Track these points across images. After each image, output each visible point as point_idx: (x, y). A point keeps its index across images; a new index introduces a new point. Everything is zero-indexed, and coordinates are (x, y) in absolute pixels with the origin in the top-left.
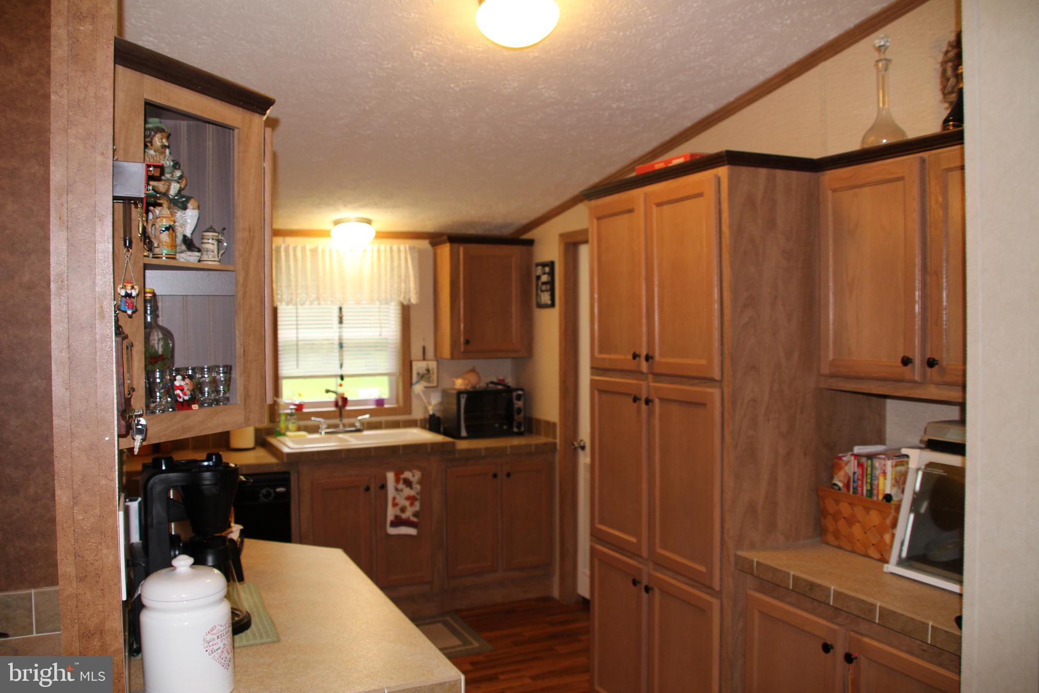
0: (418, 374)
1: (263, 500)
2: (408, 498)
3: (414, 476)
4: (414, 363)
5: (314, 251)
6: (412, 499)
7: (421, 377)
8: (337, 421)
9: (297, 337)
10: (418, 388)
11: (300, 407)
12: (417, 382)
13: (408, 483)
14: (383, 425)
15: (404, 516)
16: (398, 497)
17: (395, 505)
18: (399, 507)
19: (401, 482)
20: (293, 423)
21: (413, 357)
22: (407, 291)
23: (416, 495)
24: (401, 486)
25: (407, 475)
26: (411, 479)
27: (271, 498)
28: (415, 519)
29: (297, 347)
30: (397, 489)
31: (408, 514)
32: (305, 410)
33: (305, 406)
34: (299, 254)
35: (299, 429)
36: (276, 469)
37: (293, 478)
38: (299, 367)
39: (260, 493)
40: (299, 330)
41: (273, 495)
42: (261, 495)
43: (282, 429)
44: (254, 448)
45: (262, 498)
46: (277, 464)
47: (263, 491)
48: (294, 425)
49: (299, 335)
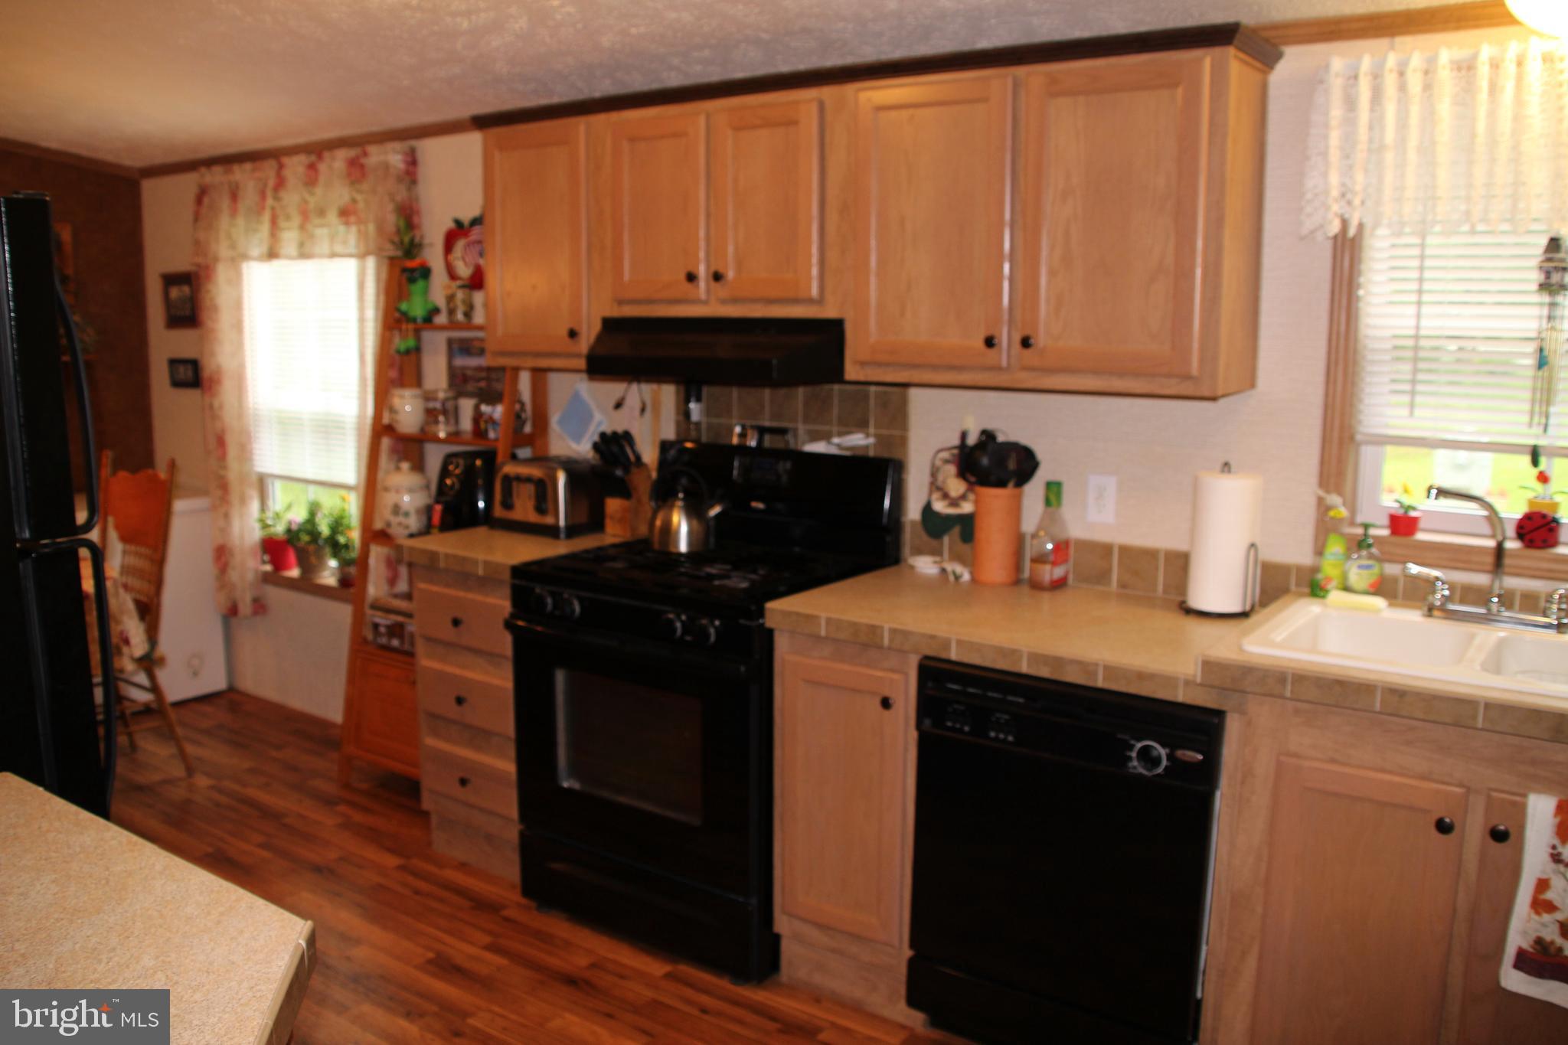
1: (1136, 765)
8: (1481, 579)
9: (1418, 328)
11: (1403, 524)
16: (1557, 883)
18: (1558, 916)
20: (1360, 567)
27: (1160, 770)
29: (1416, 351)
32: (1420, 536)
33: (1422, 524)
34: (1415, 81)
35: (1382, 588)
36: (1181, 696)
37: (1233, 728)
38: (1417, 413)
39: (1131, 747)
40: (1425, 310)
41: (1164, 762)
42: (1134, 754)
43: (1329, 579)
44: (1244, 615)
45: (1135, 763)
46: (1188, 683)
47: (1139, 745)
48: (1365, 572)
49: (1424, 323)
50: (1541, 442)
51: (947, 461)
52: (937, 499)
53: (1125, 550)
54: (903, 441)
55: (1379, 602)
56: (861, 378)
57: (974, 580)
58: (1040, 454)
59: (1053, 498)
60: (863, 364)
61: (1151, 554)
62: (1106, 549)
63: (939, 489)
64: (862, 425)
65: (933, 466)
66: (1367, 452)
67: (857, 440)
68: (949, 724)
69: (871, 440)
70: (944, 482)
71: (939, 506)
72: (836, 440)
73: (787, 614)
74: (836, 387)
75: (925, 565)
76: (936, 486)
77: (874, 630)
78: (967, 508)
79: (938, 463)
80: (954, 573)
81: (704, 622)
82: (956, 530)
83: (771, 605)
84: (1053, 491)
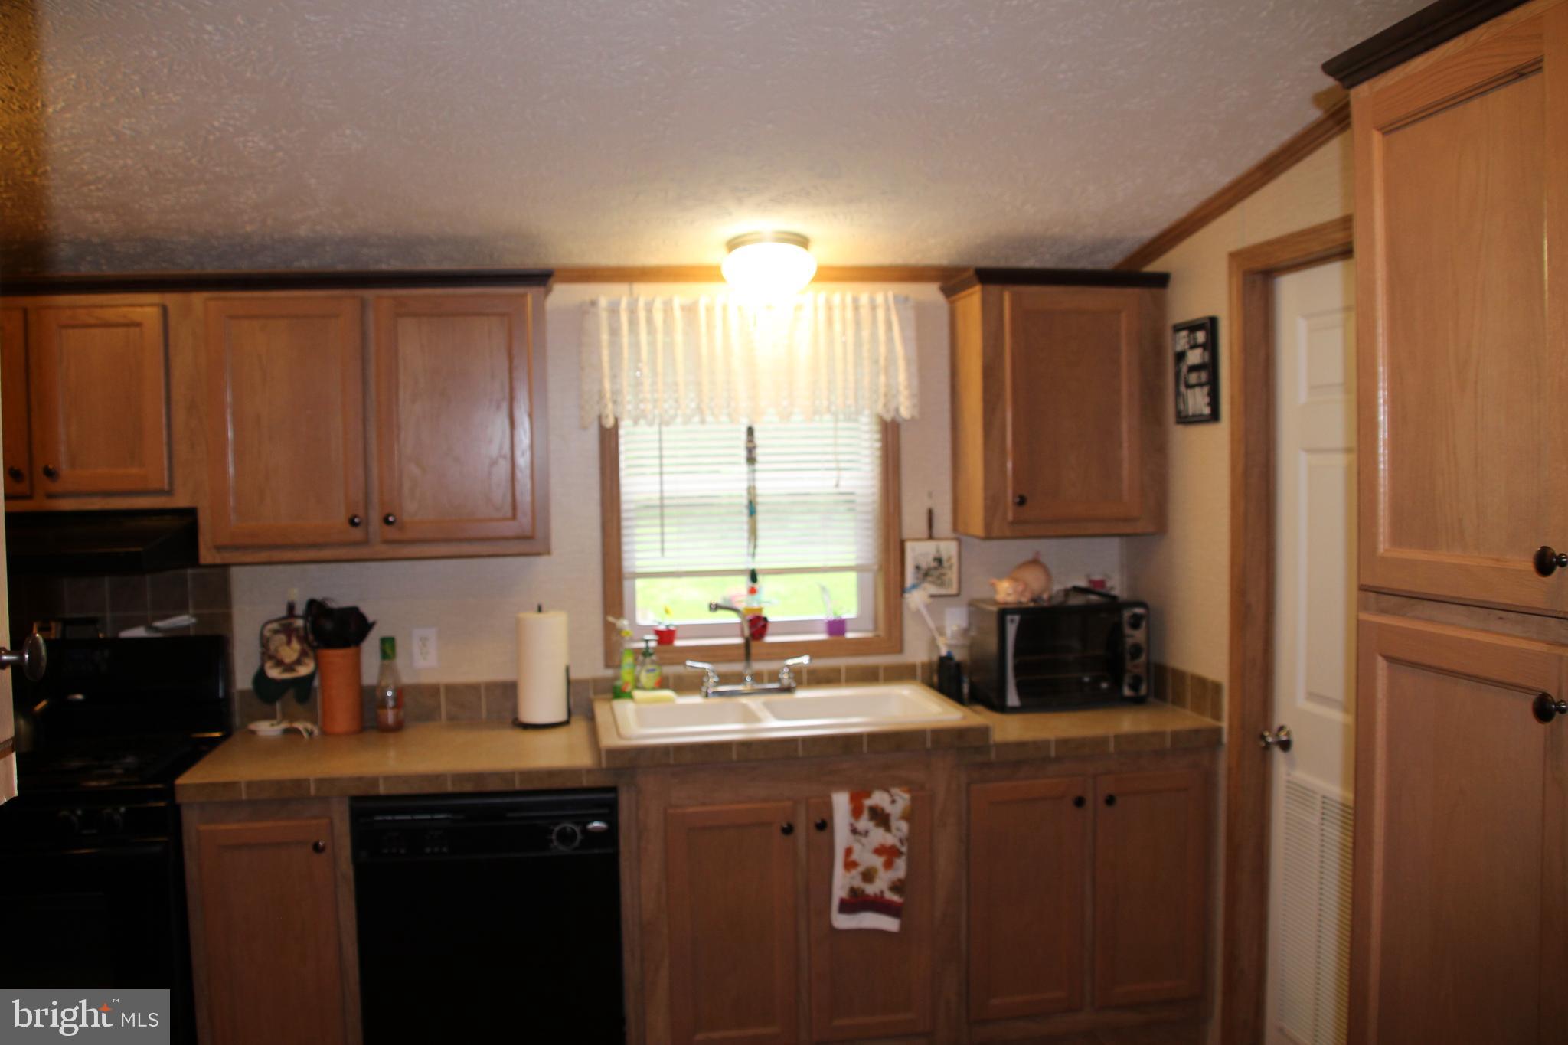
0: (918, 568)
1: (558, 848)
2: (880, 851)
3: (893, 802)
4: (909, 546)
5: (690, 310)
6: (889, 853)
7: (924, 574)
8: (738, 667)
9: (662, 491)
10: (916, 599)
11: (665, 637)
12: (914, 587)
13: (880, 818)
14: (843, 676)
15: (871, 889)
16: (857, 847)
17: (850, 865)
18: (860, 869)
19: (866, 815)
20: (649, 671)
21: (907, 532)
22: (890, 395)
23: (898, 845)
24: (864, 823)
25: (879, 799)
26: (888, 808)
27: (577, 843)
28: (895, 898)
29: (661, 508)
30: (854, 831)
31: (880, 886)
32: (678, 643)
33: (678, 634)
34: (658, 317)
35: (663, 684)
36: (585, 782)
37: (625, 800)
38: (667, 553)
39: (551, 832)
40: (666, 478)
41: (579, 837)
42: (554, 837)
43: (627, 684)
44: (566, 723)
45: (556, 843)
47: (557, 829)
48: (651, 675)
49: (666, 487)
50: (756, 565)
51: (276, 632)
52: (272, 667)
53: (451, 689)
54: (227, 618)
55: (668, 694)
56: (218, 561)
57: (324, 733)
58: (370, 612)
59: (389, 651)
60: (219, 548)
61: (474, 688)
62: (434, 690)
63: (271, 657)
64: (181, 608)
65: (262, 635)
67: (183, 620)
68: (386, 851)
69: (193, 620)
70: (277, 651)
71: (274, 673)
72: (159, 624)
73: (201, 787)
74: (190, 571)
75: (267, 729)
76: (267, 653)
77: (299, 784)
78: (303, 671)
79: (267, 633)
80: (307, 730)
81: (109, 810)
82: (290, 694)
83: (183, 780)
84: (388, 647)
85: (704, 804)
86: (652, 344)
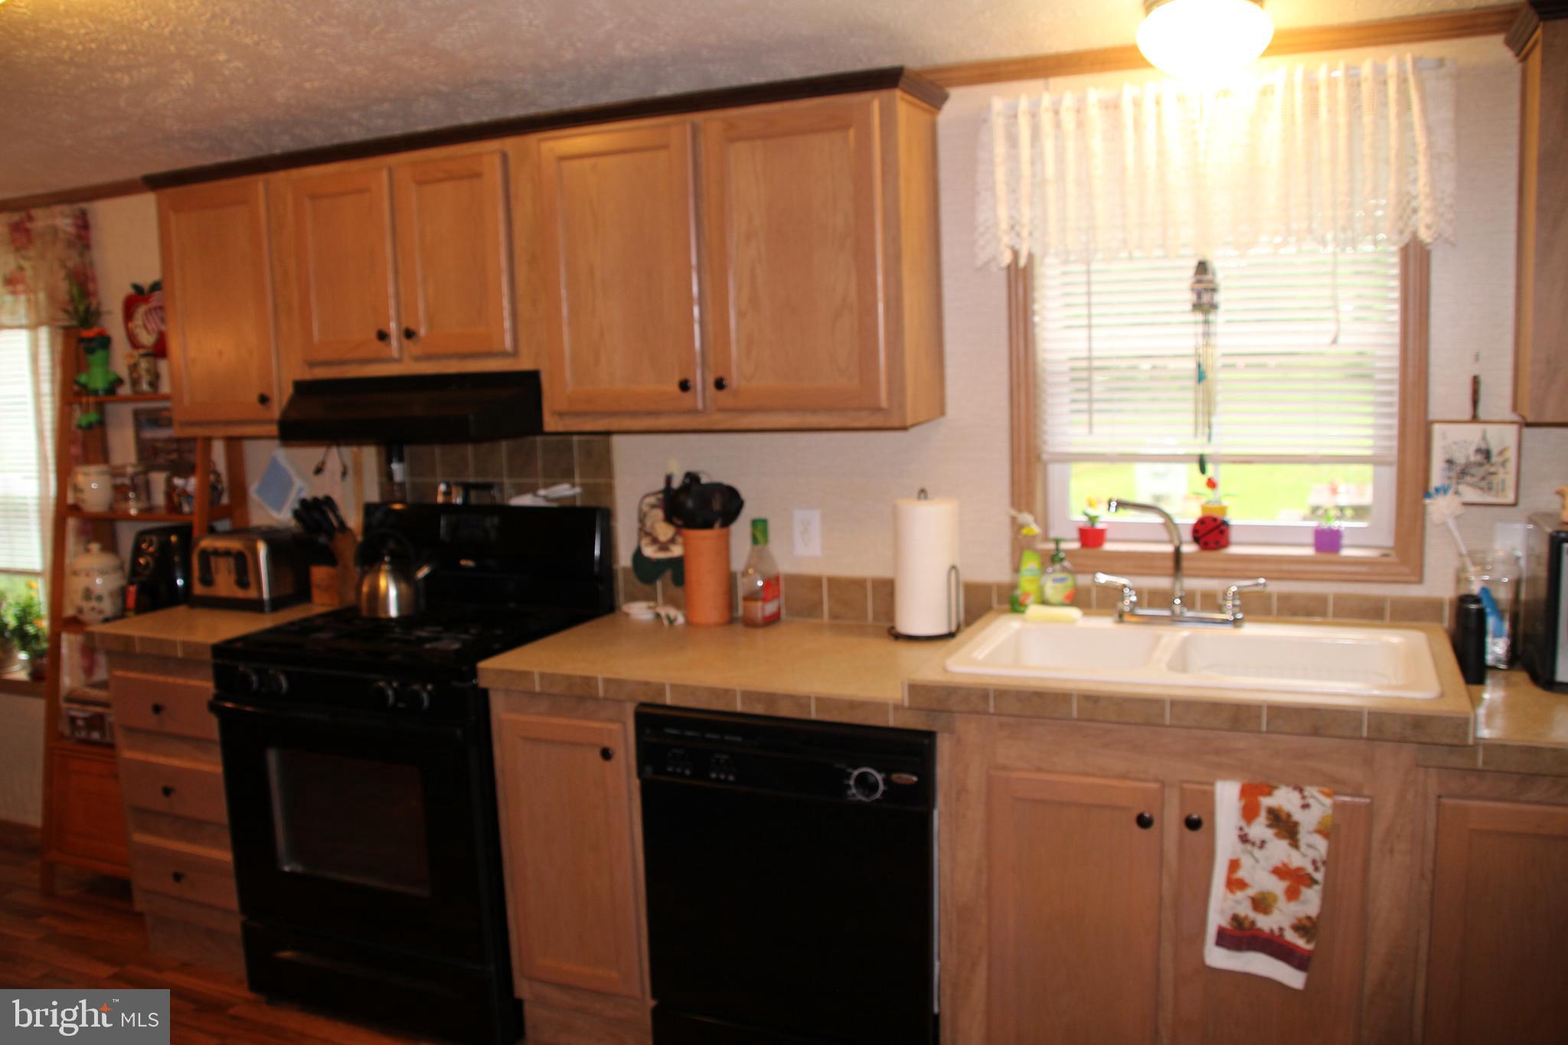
0: (1450, 462)
1: (854, 793)
2: (1281, 872)
3: (1305, 806)
4: (1437, 429)
5: (1112, 107)
6: (1295, 880)
7: (1461, 472)
8: (1163, 583)
9: (1090, 350)
10: (1440, 509)
11: (1091, 536)
12: (1443, 490)
13: (1284, 826)
14: (1330, 609)
15: (1265, 923)
16: (1246, 862)
17: (1235, 884)
18: (1251, 892)
19: (1262, 819)
20: (1055, 580)
21: (1435, 411)
23: (1310, 869)
24: (1259, 829)
25: (1284, 799)
26: (1298, 815)
27: (878, 795)
28: (1301, 942)
29: (1086, 372)
30: (1244, 839)
31: (1277, 921)
32: (1108, 547)
33: (1109, 535)
34: (1068, 120)
36: (892, 721)
37: (944, 748)
38: (1096, 430)
39: (849, 775)
40: (1095, 332)
41: (882, 787)
42: (852, 782)
43: (1027, 595)
44: (950, 635)
45: (854, 791)
46: (898, 707)
47: (856, 773)
48: (1059, 585)
49: (1095, 345)
50: (1207, 451)
51: (653, 506)
52: (647, 545)
53: (835, 582)
54: (609, 489)
55: (1074, 613)
56: (560, 428)
57: (688, 622)
58: (744, 493)
59: (759, 536)
60: (561, 414)
61: (859, 584)
62: (815, 582)
63: (648, 534)
64: (567, 475)
65: (640, 510)
66: (1054, 470)
67: (563, 490)
68: (670, 769)
69: (577, 490)
70: (652, 527)
71: (650, 552)
72: (542, 492)
73: (500, 673)
74: (539, 439)
75: (639, 611)
76: (644, 532)
77: (588, 681)
78: (676, 551)
79: (645, 508)
80: (668, 617)
81: (416, 687)
82: (668, 574)
83: (484, 665)
84: (760, 528)
85: (1039, 770)
86: (1060, 159)
